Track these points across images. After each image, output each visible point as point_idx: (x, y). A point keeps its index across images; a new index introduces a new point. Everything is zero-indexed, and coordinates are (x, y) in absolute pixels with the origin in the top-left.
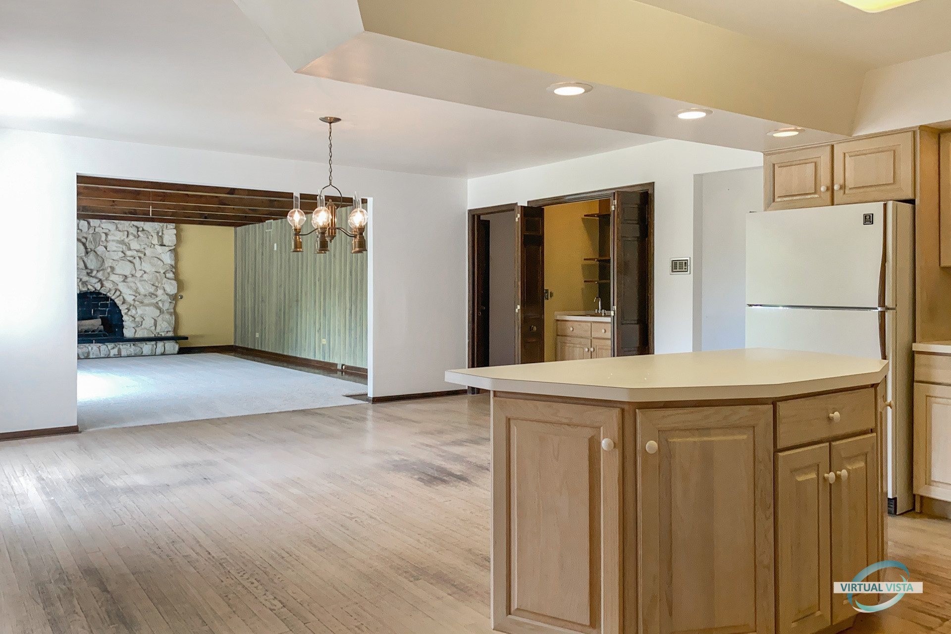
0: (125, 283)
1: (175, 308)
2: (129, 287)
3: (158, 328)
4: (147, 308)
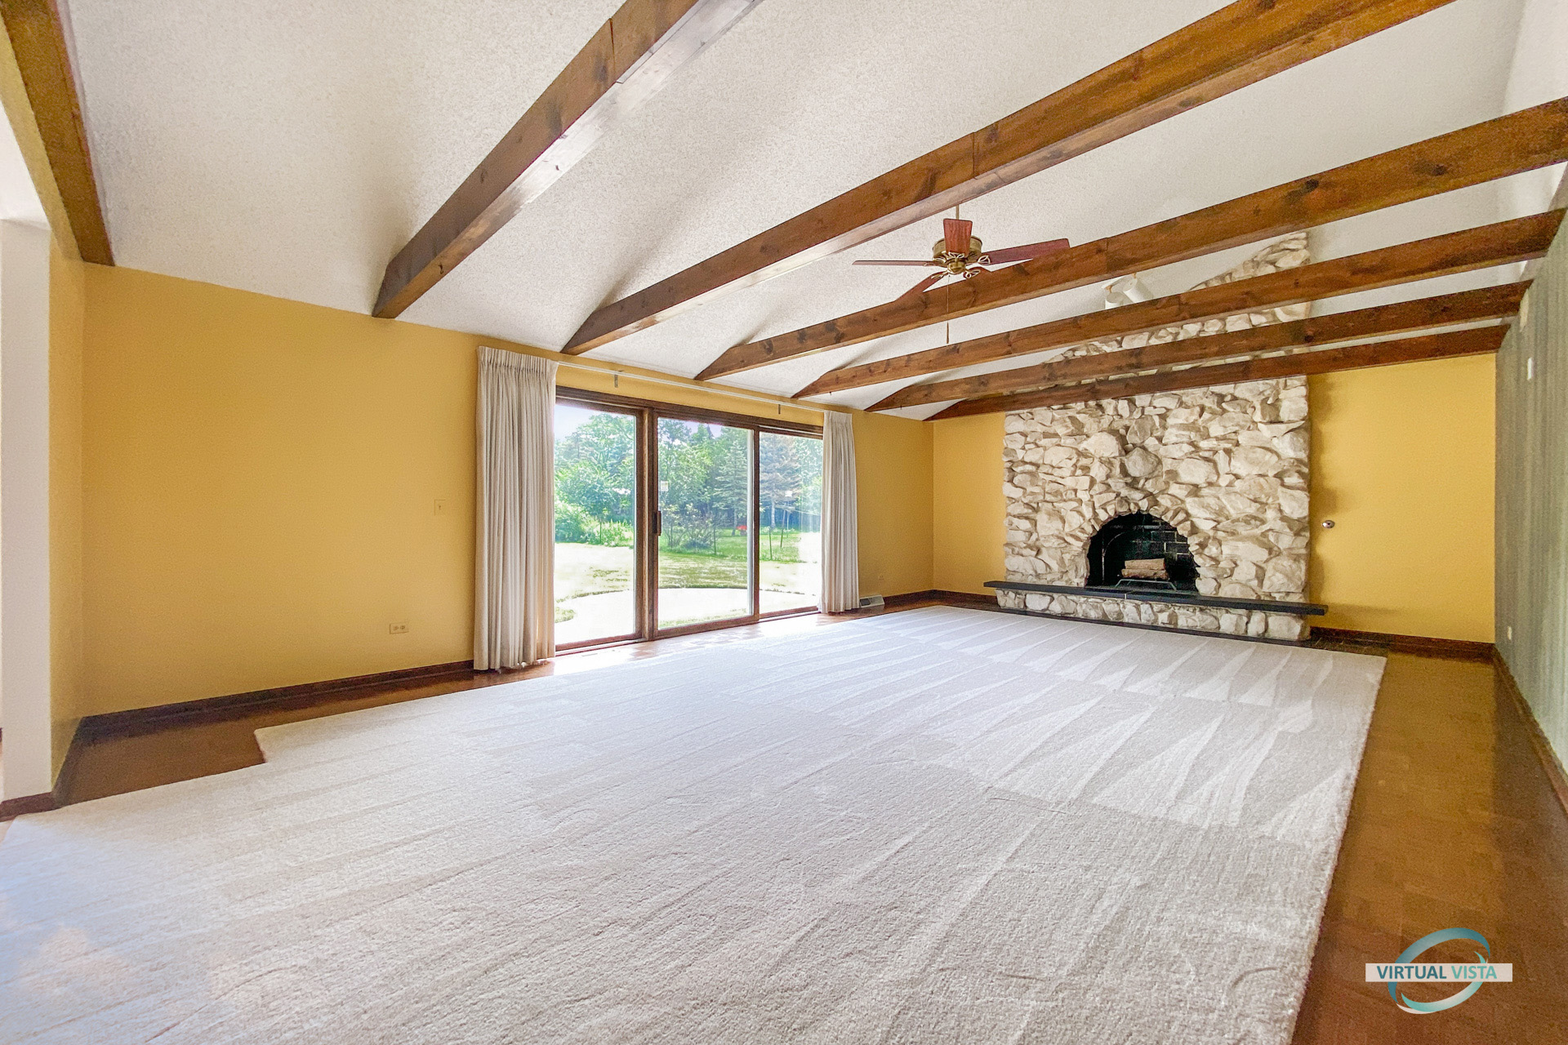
0: (1196, 499)
1: (1310, 545)
3: (1266, 583)
4: (1240, 544)
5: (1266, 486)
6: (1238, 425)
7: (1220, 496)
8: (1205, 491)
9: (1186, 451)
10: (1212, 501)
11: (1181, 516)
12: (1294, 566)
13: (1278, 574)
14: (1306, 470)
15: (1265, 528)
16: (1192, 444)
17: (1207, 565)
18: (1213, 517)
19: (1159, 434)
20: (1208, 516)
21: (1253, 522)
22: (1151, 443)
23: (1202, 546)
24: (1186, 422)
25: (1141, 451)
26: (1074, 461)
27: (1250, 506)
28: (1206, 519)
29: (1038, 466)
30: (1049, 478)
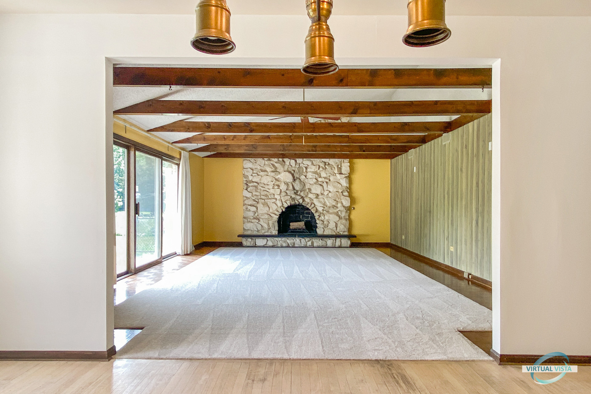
0: (317, 199)
1: (349, 216)
2: (321, 202)
3: (338, 229)
4: (331, 215)
5: (338, 195)
6: (330, 173)
8: (320, 197)
9: (314, 182)
10: (322, 200)
11: (313, 205)
12: (346, 222)
13: (341, 225)
14: (348, 190)
15: (338, 209)
16: (316, 179)
17: (321, 223)
19: (305, 174)
20: (321, 205)
21: (334, 207)
22: (303, 177)
23: (319, 216)
24: (314, 171)
25: (299, 180)
26: (274, 182)
27: (334, 202)
29: (258, 183)
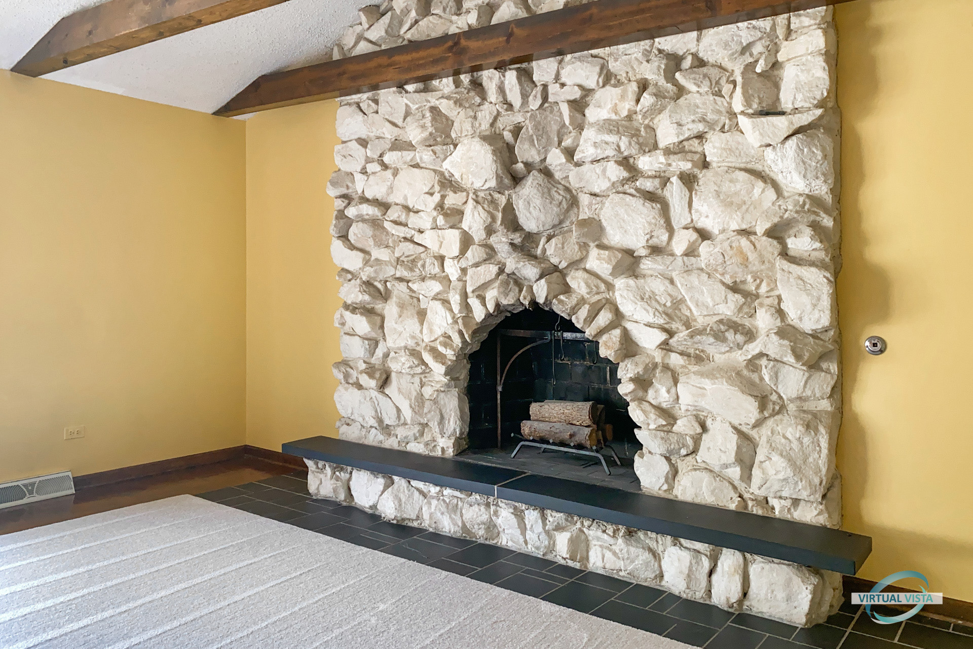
0: (630, 279)
4: (713, 384)
5: (752, 256)
6: (703, 120)
7: (674, 275)
8: (647, 265)
9: (614, 179)
10: (658, 286)
11: (604, 318)
12: (806, 440)
13: (776, 458)
14: (828, 222)
15: (753, 349)
16: (625, 162)
17: (652, 426)
18: (661, 321)
19: (568, 142)
20: (650, 319)
21: (730, 335)
22: (556, 159)
23: (643, 383)
24: (614, 117)
25: (540, 178)
26: (437, 197)
27: (726, 301)
28: (649, 325)
29: (385, 206)
30: (400, 232)
